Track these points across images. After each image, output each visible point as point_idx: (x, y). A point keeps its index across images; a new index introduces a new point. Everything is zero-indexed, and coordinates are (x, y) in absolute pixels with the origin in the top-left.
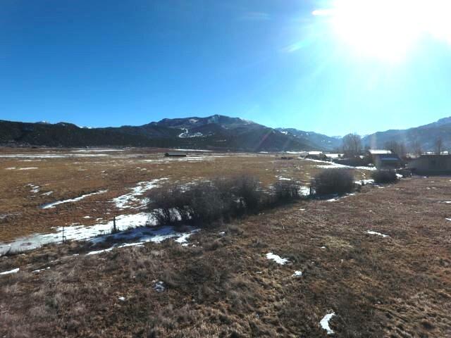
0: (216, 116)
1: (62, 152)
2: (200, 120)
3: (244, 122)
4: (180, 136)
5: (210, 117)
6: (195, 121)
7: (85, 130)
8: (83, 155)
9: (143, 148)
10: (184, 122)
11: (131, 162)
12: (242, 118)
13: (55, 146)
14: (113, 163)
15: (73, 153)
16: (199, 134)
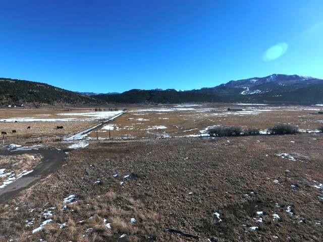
0: (274, 75)
1: (170, 107)
2: (260, 79)
3: (302, 78)
4: (242, 93)
5: (269, 77)
6: (255, 81)
7: (180, 93)
8: (181, 109)
9: (215, 103)
10: (246, 82)
11: (206, 115)
12: (300, 75)
13: (165, 103)
14: (197, 116)
15: (175, 108)
16: (258, 91)
